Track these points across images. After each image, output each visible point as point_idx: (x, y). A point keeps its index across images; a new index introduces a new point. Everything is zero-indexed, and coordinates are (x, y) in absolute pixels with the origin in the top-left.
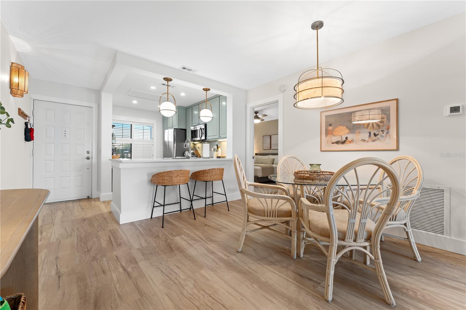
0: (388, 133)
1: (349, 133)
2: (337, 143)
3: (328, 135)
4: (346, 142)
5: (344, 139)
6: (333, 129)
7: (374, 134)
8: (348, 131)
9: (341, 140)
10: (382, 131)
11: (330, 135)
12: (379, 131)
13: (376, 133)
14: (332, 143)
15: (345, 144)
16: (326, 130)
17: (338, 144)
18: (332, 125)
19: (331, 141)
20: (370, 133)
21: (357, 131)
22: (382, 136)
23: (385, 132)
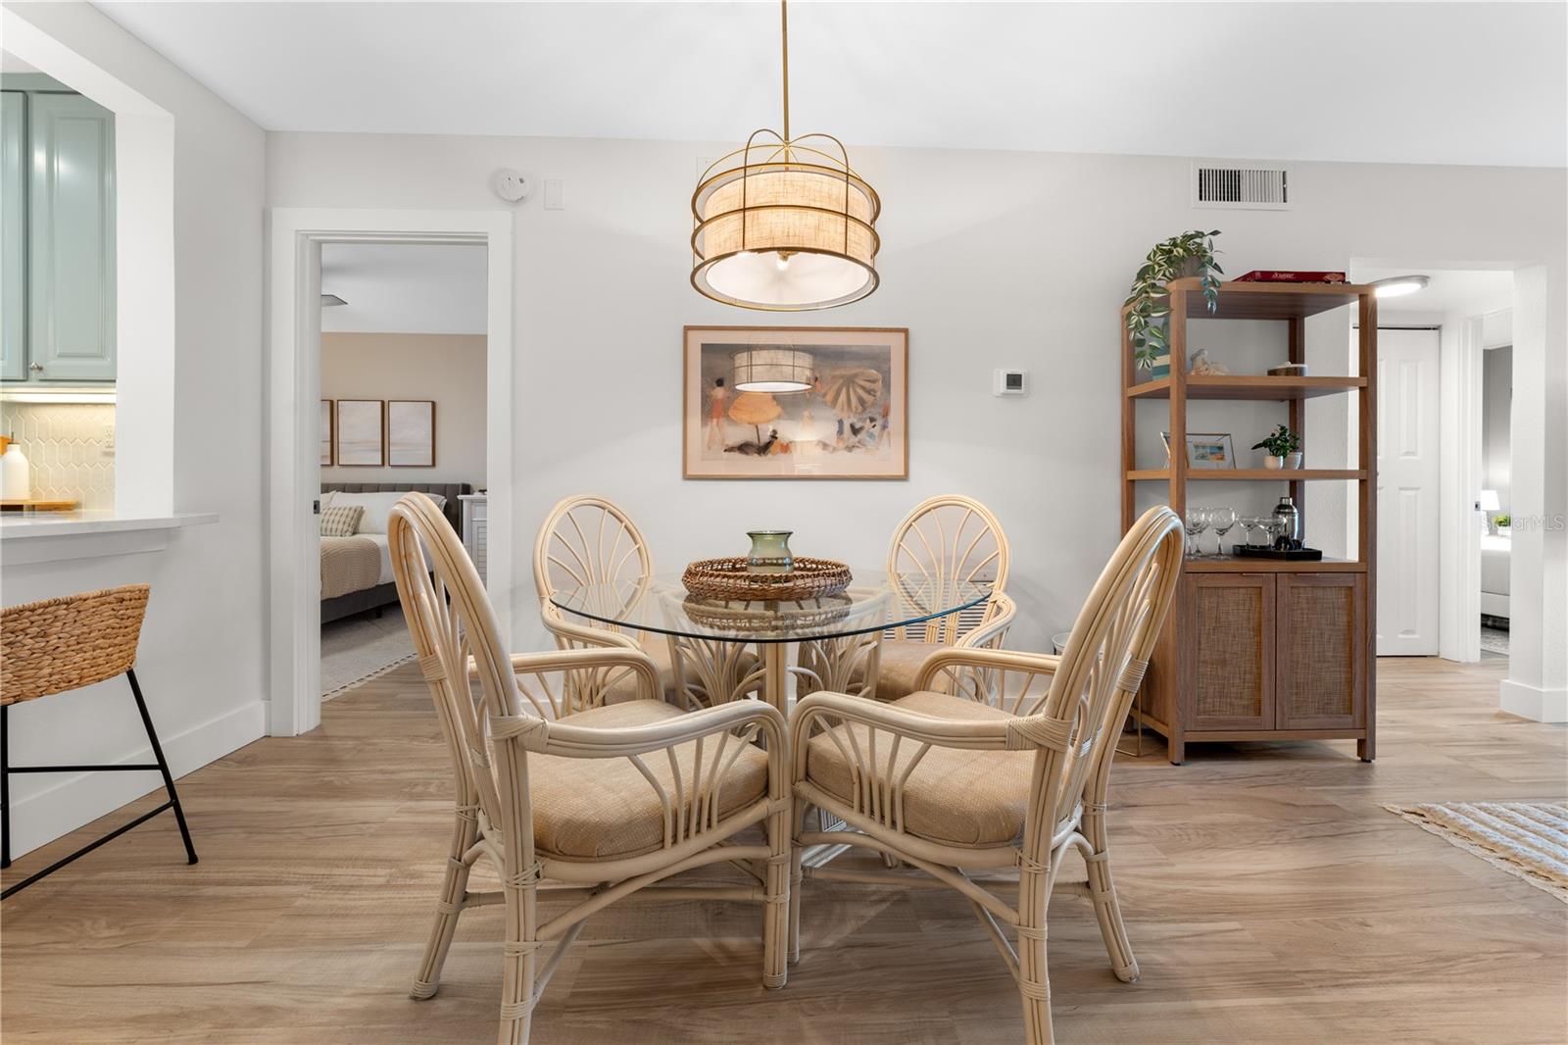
0: (884, 427)
1: (779, 417)
2: (744, 448)
3: (712, 418)
4: (772, 448)
5: (765, 438)
6: (729, 397)
7: (852, 426)
8: (779, 410)
9: (756, 441)
10: (872, 420)
11: (718, 417)
12: (864, 421)
13: (857, 426)
14: (726, 451)
15: (770, 456)
16: (706, 399)
17: (747, 454)
18: (725, 383)
19: (724, 440)
20: (841, 422)
21: (806, 413)
22: (872, 436)
23: (879, 423)
